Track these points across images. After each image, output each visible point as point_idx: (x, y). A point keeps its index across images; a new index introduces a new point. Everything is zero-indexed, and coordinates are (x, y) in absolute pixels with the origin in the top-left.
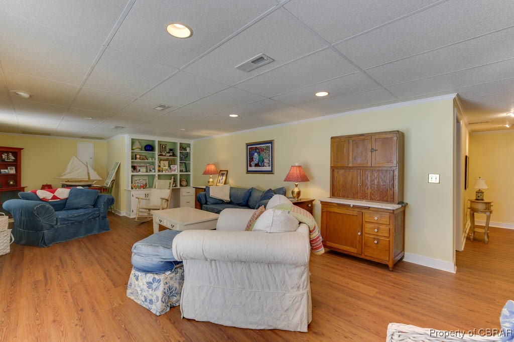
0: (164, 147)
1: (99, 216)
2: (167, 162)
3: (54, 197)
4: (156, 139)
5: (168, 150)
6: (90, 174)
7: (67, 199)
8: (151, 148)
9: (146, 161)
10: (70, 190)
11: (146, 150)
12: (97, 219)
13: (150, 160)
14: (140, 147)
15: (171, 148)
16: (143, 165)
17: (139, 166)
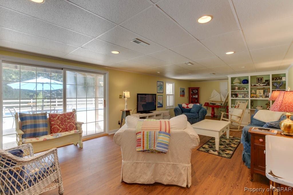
0: (260, 79)
1: (198, 118)
2: (263, 90)
3: (187, 107)
4: (249, 75)
5: (264, 81)
6: (222, 98)
7: (191, 108)
8: (246, 82)
9: (242, 90)
10: (193, 104)
11: (244, 83)
12: (198, 119)
13: (245, 90)
14: (240, 82)
15: (267, 79)
16: (243, 93)
17: (240, 94)
